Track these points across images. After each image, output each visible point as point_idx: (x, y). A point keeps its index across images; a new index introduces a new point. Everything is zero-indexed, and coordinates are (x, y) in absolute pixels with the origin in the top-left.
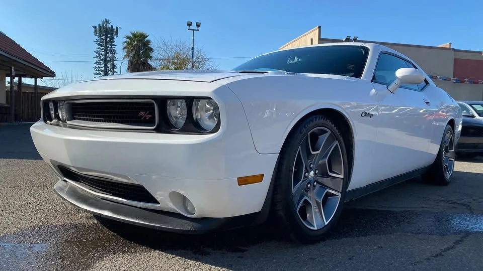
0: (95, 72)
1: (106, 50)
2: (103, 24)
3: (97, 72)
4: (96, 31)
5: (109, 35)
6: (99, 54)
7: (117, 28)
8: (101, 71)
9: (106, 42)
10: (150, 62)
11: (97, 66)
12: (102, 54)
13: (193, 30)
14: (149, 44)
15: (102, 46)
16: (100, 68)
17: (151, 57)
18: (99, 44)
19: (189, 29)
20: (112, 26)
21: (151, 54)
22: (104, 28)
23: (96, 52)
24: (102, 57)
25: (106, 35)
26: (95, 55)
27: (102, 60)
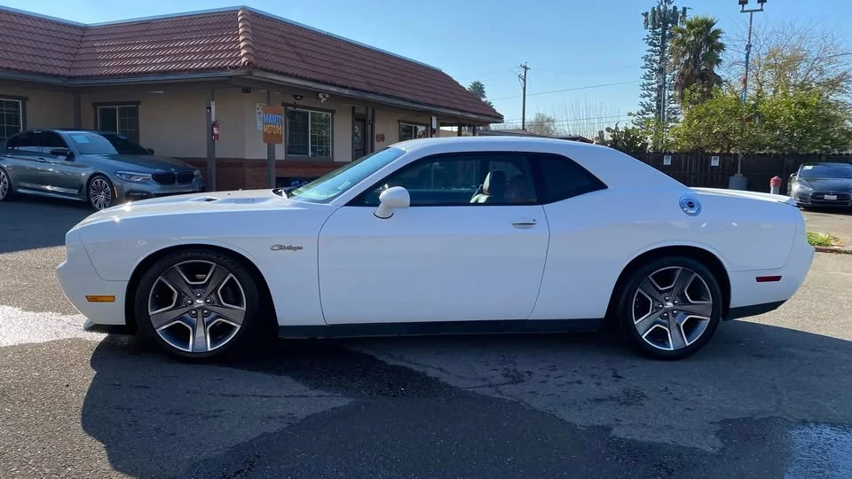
0: (642, 92)
1: (662, 52)
2: (659, 7)
3: (646, 92)
4: (646, 21)
5: (670, 25)
6: (650, 60)
7: (685, 9)
8: (652, 89)
9: (664, 38)
10: (716, 70)
11: (645, 82)
12: (654, 61)
13: (752, 11)
14: (719, 37)
15: (655, 46)
16: (649, 84)
17: (720, 60)
18: (651, 44)
19: (743, 11)
20: (675, 8)
21: (721, 56)
22: (660, 14)
23: (646, 58)
24: (655, 65)
25: (665, 25)
26: (643, 63)
27: (655, 70)
